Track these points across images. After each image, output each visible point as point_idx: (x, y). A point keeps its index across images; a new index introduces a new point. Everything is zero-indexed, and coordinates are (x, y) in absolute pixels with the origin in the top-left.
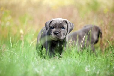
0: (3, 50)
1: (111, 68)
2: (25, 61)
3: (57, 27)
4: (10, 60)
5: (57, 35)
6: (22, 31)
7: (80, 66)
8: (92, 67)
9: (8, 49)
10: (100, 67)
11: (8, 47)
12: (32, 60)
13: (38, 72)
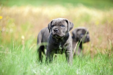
0: (6, 53)
1: (99, 72)
2: (25, 63)
3: (57, 25)
4: (12, 61)
5: (56, 32)
6: (23, 37)
7: (72, 69)
8: (82, 70)
9: (11, 52)
10: (89, 71)
11: (11, 51)
12: (31, 62)
13: (35, 73)
